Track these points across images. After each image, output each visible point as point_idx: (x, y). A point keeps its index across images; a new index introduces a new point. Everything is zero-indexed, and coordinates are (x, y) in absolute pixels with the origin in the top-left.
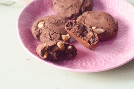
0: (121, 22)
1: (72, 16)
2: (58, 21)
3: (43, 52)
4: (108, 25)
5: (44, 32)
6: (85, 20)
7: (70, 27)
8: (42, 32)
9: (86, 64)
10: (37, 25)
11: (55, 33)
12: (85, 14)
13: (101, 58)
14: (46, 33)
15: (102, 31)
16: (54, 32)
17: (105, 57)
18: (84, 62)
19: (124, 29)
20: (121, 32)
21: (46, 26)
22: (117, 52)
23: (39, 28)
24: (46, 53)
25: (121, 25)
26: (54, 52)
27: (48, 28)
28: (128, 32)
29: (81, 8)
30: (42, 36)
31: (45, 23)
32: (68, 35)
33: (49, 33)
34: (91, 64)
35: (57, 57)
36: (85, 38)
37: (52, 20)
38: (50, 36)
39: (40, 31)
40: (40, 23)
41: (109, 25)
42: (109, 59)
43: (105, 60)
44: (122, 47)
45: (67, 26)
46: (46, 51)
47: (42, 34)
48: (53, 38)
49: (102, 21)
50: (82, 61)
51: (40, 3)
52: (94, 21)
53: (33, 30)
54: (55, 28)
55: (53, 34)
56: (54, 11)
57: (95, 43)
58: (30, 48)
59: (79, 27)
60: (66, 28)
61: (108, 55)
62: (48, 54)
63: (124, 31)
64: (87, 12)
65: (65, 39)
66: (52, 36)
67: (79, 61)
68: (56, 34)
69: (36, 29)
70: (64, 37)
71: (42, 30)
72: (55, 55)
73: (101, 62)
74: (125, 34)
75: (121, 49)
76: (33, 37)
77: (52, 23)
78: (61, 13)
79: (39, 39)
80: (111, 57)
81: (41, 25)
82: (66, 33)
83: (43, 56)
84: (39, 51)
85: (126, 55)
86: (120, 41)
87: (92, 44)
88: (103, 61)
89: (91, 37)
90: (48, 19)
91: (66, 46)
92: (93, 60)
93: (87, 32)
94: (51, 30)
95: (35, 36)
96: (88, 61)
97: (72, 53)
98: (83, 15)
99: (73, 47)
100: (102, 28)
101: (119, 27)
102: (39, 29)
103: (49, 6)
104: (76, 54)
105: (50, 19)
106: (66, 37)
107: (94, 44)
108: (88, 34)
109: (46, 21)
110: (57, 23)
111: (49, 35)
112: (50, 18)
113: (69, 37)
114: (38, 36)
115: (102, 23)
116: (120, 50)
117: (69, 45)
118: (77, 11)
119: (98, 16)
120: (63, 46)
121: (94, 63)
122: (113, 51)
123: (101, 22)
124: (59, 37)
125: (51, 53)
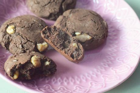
0: (111, 23)
1: (51, 15)
2: (32, 24)
3: (13, 71)
4: (96, 30)
5: (14, 39)
6: (67, 23)
7: (48, 34)
8: (12, 40)
9: (68, 83)
10: (6, 30)
11: (29, 41)
12: (66, 13)
13: (86, 74)
14: (17, 40)
15: (89, 37)
16: (27, 40)
17: (91, 72)
18: (66, 81)
19: (114, 33)
20: (111, 38)
21: (17, 31)
22: (107, 66)
23: (8, 34)
24: (17, 72)
25: (112, 27)
26: (27, 72)
27: (19, 34)
28: (120, 37)
29: (61, 5)
30: (11, 45)
31: (15, 27)
32: (45, 44)
33: (21, 42)
34: (75, 83)
35: (31, 76)
36: (66, 50)
37: (25, 22)
38: (22, 46)
39: (9, 38)
40: (9, 27)
41: (98, 29)
42: (97, 75)
43: (92, 78)
44: (112, 59)
45: (44, 33)
46: (17, 69)
47: (12, 42)
48: (25, 49)
49: (89, 23)
50: (62, 79)
52: (78, 23)
54: (29, 35)
55: (26, 43)
56: (27, 7)
57: (80, 57)
59: (58, 35)
60: (42, 36)
61: (95, 70)
62: (20, 72)
63: (115, 35)
64: (70, 10)
65: (41, 49)
66: (25, 45)
67: (59, 78)
68: (30, 43)
69: (5, 35)
70: (39, 46)
71: (11, 37)
72: (28, 74)
73: (87, 80)
74: (116, 39)
75: (111, 61)
77: (24, 27)
78: (36, 11)
79: (8, 49)
80: (99, 73)
81: (10, 30)
82: (42, 41)
83: (13, 76)
84: (8, 70)
85: (118, 70)
86: (110, 49)
87: (75, 59)
88: (89, 79)
89: (74, 49)
90: (19, 21)
91: (43, 61)
92: (76, 77)
93: (69, 42)
94: (23, 37)
95: (3, 44)
96: (70, 78)
97: (50, 70)
98: (64, 14)
99: (52, 62)
100: (88, 34)
102: (7, 36)
104: (56, 70)
105: (22, 21)
106: (43, 46)
107: (78, 59)
108: (71, 45)
109: (18, 24)
110: (31, 28)
111: (21, 43)
112: (23, 19)
113: (46, 46)
114: (7, 45)
115: (88, 27)
116: (110, 63)
117: (46, 60)
118: (57, 9)
119: (84, 17)
120: (39, 62)
121: (78, 82)
122: (102, 64)
123: (87, 25)
124: (34, 46)
125: (24, 72)
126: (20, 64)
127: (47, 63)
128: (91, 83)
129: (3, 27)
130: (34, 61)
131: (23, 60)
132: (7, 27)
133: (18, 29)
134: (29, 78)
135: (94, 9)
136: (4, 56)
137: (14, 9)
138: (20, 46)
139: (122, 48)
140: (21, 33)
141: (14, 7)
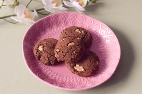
2: (54, 45)
5: (43, 55)
8: (42, 55)
10: (38, 48)
11: (52, 55)
14: (45, 55)
21: (45, 49)
23: (39, 51)
30: (42, 58)
31: (43, 47)
33: (48, 56)
37: (50, 44)
38: (48, 59)
39: (40, 54)
40: (40, 47)
47: (42, 56)
48: (50, 60)
53: (35, 52)
54: (52, 52)
55: (50, 57)
66: (50, 58)
69: (37, 52)
71: (42, 53)
77: (49, 46)
79: (39, 60)
81: (41, 49)
85: (103, 75)
90: (46, 43)
94: (49, 53)
95: (37, 57)
102: (39, 52)
109: (45, 45)
112: (48, 42)
114: (39, 58)
128: (86, 82)
129: (36, 47)
132: (39, 47)
133: (45, 48)
136: (36, 63)
137: (42, 32)
138: (47, 58)
139: (107, 61)
140: (47, 51)
141: (43, 31)
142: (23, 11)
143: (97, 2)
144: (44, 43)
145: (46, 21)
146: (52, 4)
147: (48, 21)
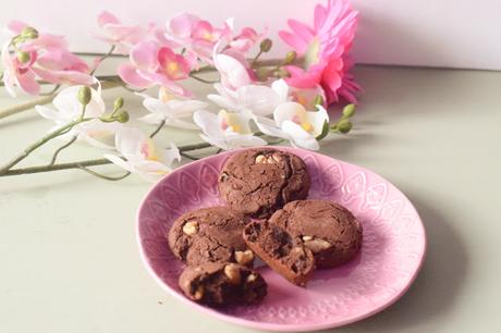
0: (371, 227)
1: (261, 208)
2: (227, 221)
3: (195, 285)
4: (339, 234)
5: (196, 243)
6: (290, 221)
7: (255, 234)
8: (192, 244)
9: (286, 316)
10: (182, 228)
11: (222, 245)
12: (289, 206)
13: (319, 305)
14: (201, 244)
15: (326, 245)
16: (218, 243)
17: (327, 302)
18: (282, 312)
19: (377, 244)
20: (367, 250)
21: (201, 230)
22: (357, 294)
23: (186, 234)
24: (201, 289)
25: (372, 234)
26: (216, 288)
27: (205, 235)
28: (386, 250)
29: (281, 193)
30: (191, 252)
31: (198, 225)
32: (248, 252)
33: (209, 247)
34: (298, 316)
35: (224, 297)
36: (285, 259)
37: (216, 217)
38: (210, 254)
39: (187, 241)
40: (187, 224)
41: (342, 232)
42: (337, 305)
43: (328, 309)
44: (367, 283)
45: (248, 232)
46: (201, 283)
47: (192, 247)
48: (215, 257)
49: (327, 223)
50: (277, 309)
51: (190, 178)
52: (308, 222)
53: (172, 238)
54: (222, 236)
55: (216, 249)
56: (220, 196)
57: (307, 270)
58: (165, 277)
59: (273, 234)
60: (245, 237)
61: (335, 298)
62: (205, 289)
63: (377, 247)
64: (295, 202)
65: (242, 260)
66: (214, 253)
67: (272, 308)
68: (223, 249)
69: (180, 237)
70: (239, 255)
71: (191, 239)
72: (218, 293)
73: (319, 312)
74: (378, 253)
75: (365, 286)
76: (172, 254)
77: (214, 223)
78: (235, 202)
79: (184, 259)
80: (342, 303)
82: (244, 248)
83: (193, 293)
84: (185, 283)
85: (373, 298)
86: (365, 268)
87: (299, 273)
88: (324, 311)
89: (297, 257)
90: (205, 214)
91: (244, 274)
92: (300, 308)
93: (290, 247)
94: (212, 239)
95: (176, 252)
96: (290, 309)
97: (255, 290)
98: (285, 208)
99: (259, 279)
100: (325, 239)
101: (364, 239)
102: (185, 237)
103: (208, 184)
104: (266, 293)
106: (244, 256)
107: (304, 273)
108: (293, 251)
109: (202, 220)
110: (226, 225)
111: (208, 249)
112: (211, 212)
113: (251, 256)
114: (184, 252)
115: (326, 228)
116: (363, 288)
117: (250, 273)
118: (273, 200)
119: (319, 212)
120: (238, 275)
121: (303, 315)
122: (348, 290)
123: (324, 225)
124: (230, 255)
125: (212, 288)
126: (207, 273)
127: (252, 278)
129: (176, 224)
130: (229, 270)
131: (212, 268)
132: (184, 224)
133: (202, 227)
134: (220, 300)
135: (343, 203)
136: (176, 271)
138: (207, 252)
140: (207, 233)
142: (139, 147)
143: (351, 132)
144: (200, 214)
145: (205, 170)
146: (221, 131)
147: (210, 171)
